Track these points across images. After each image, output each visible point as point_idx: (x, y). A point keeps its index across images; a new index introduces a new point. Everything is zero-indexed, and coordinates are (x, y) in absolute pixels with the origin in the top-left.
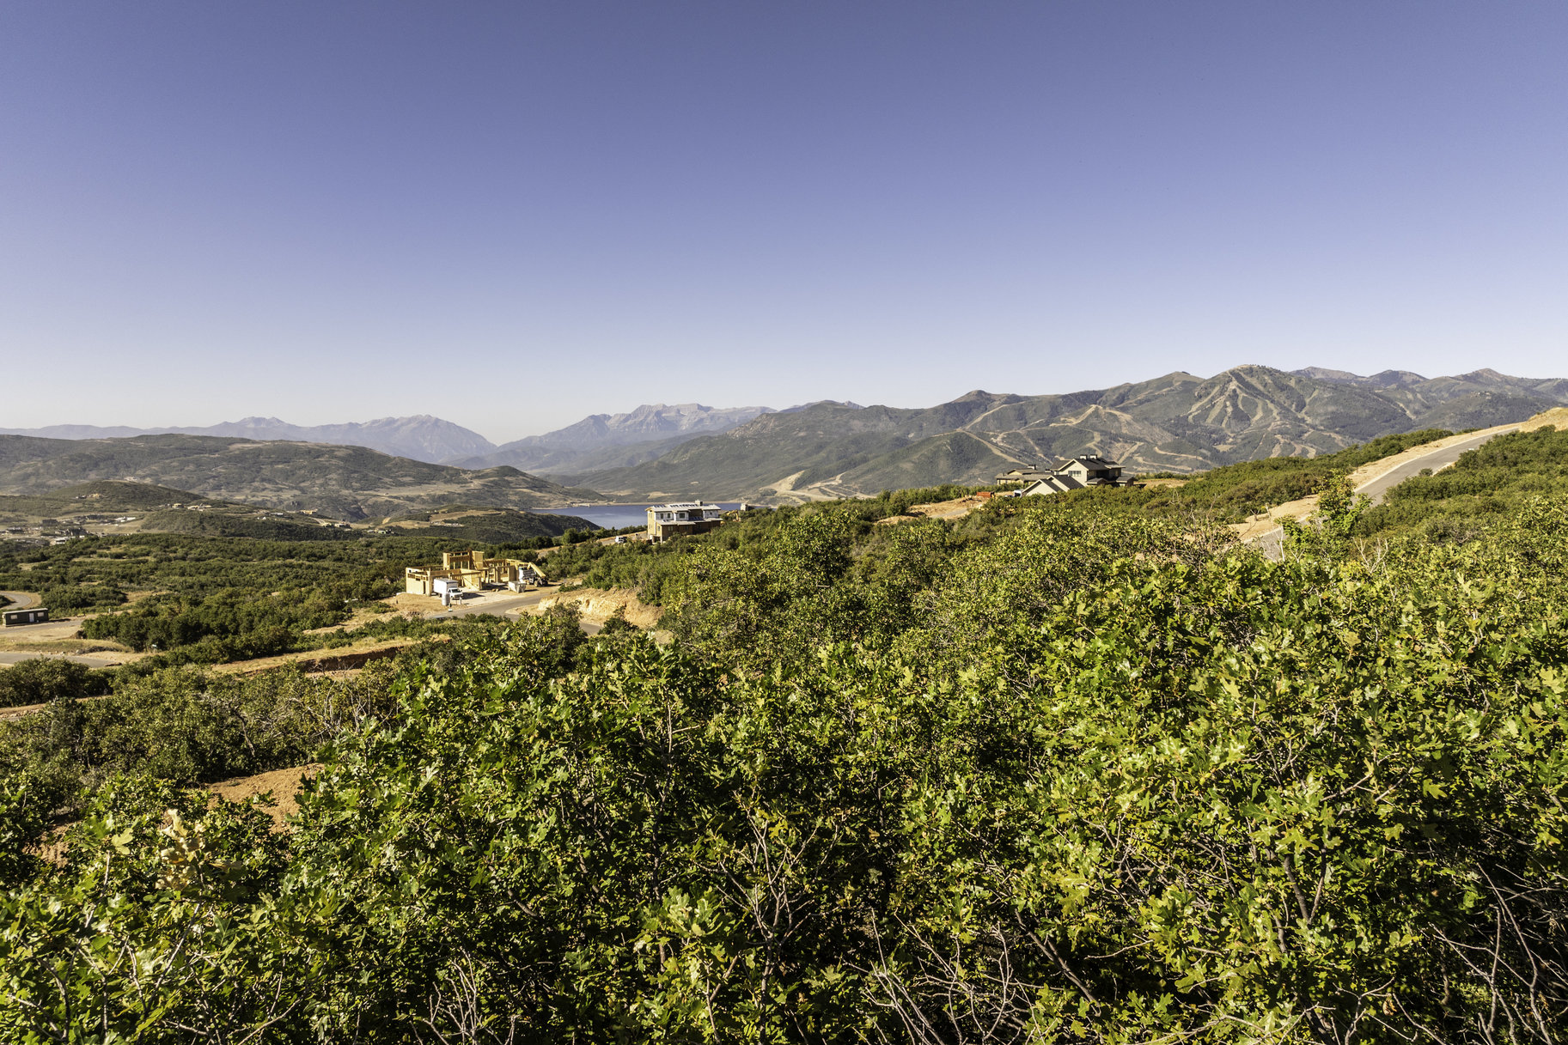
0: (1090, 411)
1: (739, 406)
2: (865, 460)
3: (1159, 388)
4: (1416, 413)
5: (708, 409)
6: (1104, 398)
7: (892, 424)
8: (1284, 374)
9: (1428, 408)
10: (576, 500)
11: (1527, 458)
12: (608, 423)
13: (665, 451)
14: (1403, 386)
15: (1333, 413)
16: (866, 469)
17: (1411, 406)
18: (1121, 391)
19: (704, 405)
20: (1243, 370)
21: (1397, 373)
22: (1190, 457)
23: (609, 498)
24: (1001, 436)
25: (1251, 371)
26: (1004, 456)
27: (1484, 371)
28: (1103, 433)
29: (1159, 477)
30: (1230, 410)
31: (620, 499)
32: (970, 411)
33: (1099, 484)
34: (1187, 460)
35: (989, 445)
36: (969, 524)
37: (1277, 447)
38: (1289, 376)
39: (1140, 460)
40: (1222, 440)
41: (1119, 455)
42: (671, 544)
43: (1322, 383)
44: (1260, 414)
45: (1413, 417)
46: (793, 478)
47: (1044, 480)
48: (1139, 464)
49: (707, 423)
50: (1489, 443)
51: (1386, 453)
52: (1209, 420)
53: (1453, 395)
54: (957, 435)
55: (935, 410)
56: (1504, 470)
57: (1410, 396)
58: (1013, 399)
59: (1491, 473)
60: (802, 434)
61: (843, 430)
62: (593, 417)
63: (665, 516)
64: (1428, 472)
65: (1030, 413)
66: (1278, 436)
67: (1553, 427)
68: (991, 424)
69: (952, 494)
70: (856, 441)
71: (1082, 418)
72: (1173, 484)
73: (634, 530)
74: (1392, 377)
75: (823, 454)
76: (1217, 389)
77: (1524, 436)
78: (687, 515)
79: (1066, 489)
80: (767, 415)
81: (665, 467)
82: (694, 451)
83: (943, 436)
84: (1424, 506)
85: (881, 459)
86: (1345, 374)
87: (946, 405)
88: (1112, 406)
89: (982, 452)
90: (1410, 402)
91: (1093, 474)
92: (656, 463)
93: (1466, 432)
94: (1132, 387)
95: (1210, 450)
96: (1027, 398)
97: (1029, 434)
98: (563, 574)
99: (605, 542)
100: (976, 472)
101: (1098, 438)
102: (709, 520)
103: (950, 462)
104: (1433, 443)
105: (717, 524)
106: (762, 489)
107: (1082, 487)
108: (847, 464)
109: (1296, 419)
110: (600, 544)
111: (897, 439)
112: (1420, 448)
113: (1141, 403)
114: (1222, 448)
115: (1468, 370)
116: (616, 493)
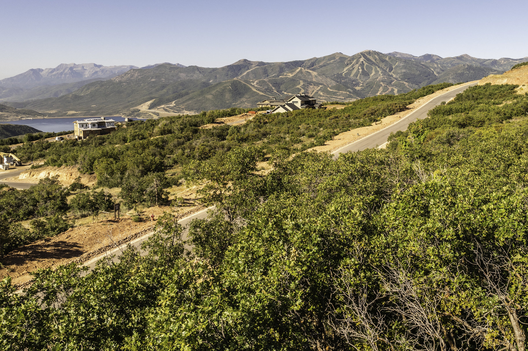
0: (298, 70)
1: (118, 65)
2: (187, 94)
3: (329, 60)
4: (438, 73)
5: (100, 66)
6: (304, 64)
7: (201, 75)
8: (383, 54)
9: (443, 71)
10: (24, 116)
11: (481, 96)
12: (42, 73)
13: (76, 89)
14: (433, 61)
15: (404, 72)
16: (188, 98)
17: (436, 70)
18: (312, 61)
19: (97, 64)
20: (366, 52)
21: (430, 55)
22: (344, 92)
23: (44, 115)
24: (256, 82)
25: (369, 53)
26: (258, 92)
27: (464, 55)
28: (304, 81)
29: (332, 104)
30: (361, 71)
31: (50, 115)
32: (240, 69)
33: (306, 107)
34: (342, 94)
35: (250, 87)
36: (248, 129)
37: (381, 88)
38: (385, 55)
39: (321, 94)
40: (357, 84)
41: (312, 92)
42: (88, 140)
43: (399, 59)
44: (373, 73)
45: (437, 75)
46: (149, 103)
47: (281, 106)
48: (321, 96)
49: (100, 73)
50: (467, 90)
51: (427, 93)
52: (352, 75)
53: (453, 65)
54: (234, 81)
55: (223, 69)
56: (473, 102)
57: (436, 66)
58: (261, 64)
59: (468, 103)
60: (153, 80)
61: (175, 78)
62: (32, 70)
63: (85, 125)
64: (444, 103)
65: (270, 71)
66: (381, 83)
67: (490, 84)
68: (251, 76)
69: (237, 112)
70: (183, 84)
71: (294, 74)
72: (339, 107)
73: (66, 133)
74: (428, 57)
75: (165, 90)
76: (355, 61)
77: (480, 87)
78: (97, 125)
79: (291, 110)
80: (133, 70)
81: (76, 97)
82: (93, 89)
83: (227, 82)
84: (443, 119)
85: (195, 93)
86: (409, 55)
87: (228, 66)
88: (308, 68)
89: (247, 90)
90: (436, 68)
91: (303, 103)
92: (71, 95)
93: (458, 84)
94: (317, 59)
95: (352, 89)
96: (268, 63)
97: (269, 81)
98: (30, 159)
99: (50, 140)
100: (244, 99)
101: (302, 83)
102: (109, 127)
103: (231, 95)
104: (446, 89)
105: (113, 129)
106: (132, 109)
107: (299, 109)
108: (178, 96)
109: (389, 75)
110: (47, 142)
111: (204, 83)
112: (440, 91)
113: (321, 67)
114: (357, 88)
115: (458, 55)
116: (48, 112)
